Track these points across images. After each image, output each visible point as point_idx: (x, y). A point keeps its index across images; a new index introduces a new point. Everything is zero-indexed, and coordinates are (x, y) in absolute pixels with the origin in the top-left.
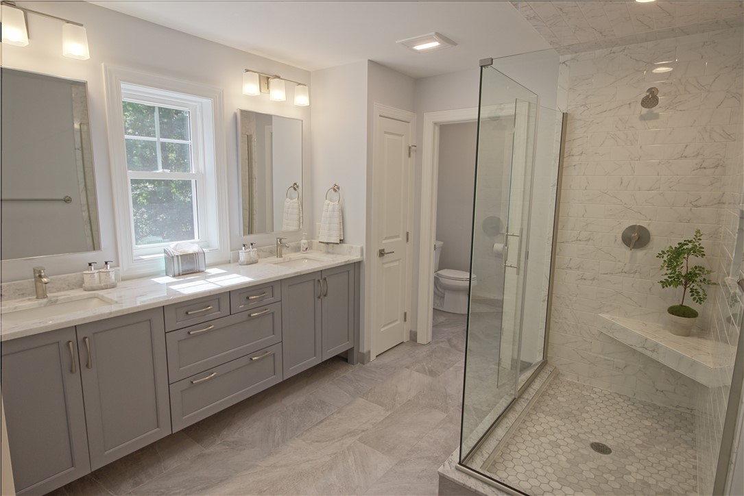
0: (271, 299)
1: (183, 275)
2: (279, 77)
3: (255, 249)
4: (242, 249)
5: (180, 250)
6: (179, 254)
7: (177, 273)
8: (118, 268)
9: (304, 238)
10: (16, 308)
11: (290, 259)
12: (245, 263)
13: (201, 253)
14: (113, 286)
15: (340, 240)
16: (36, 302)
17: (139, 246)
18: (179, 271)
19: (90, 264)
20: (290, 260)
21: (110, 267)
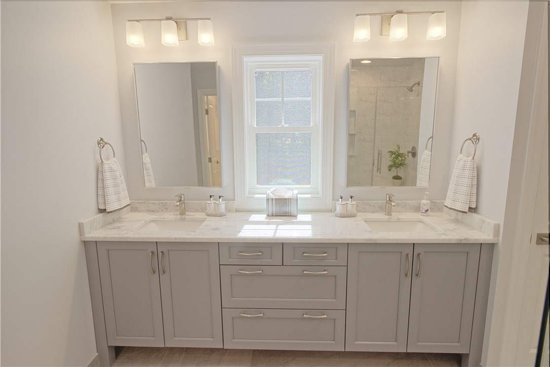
0: (333, 262)
1: (276, 216)
2: (401, 12)
3: (354, 203)
4: (339, 200)
5: (277, 194)
6: (274, 197)
7: (270, 213)
8: (234, 202)
9: (425, 197)
10: (164, 218)
11: (398, 219)
12: (339, 215)
13: (295, 200)
14: (221, 215)
15: (470, 208)
16: (175, 217)
17: (258, 186)
18: (272, 212)
19: (211, 197)
20: (399, 221)
21: (222, 200)
